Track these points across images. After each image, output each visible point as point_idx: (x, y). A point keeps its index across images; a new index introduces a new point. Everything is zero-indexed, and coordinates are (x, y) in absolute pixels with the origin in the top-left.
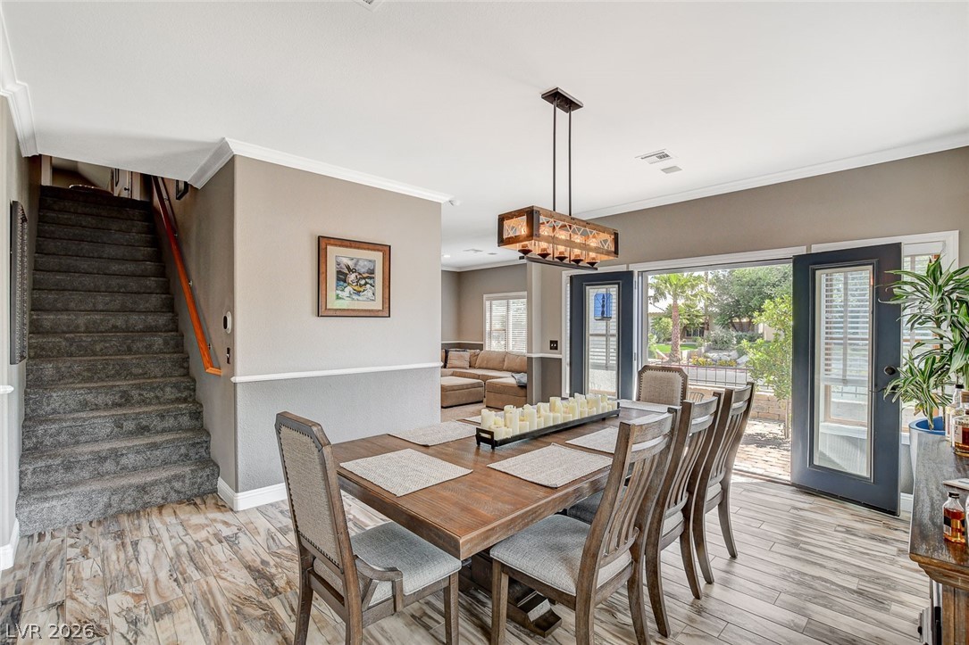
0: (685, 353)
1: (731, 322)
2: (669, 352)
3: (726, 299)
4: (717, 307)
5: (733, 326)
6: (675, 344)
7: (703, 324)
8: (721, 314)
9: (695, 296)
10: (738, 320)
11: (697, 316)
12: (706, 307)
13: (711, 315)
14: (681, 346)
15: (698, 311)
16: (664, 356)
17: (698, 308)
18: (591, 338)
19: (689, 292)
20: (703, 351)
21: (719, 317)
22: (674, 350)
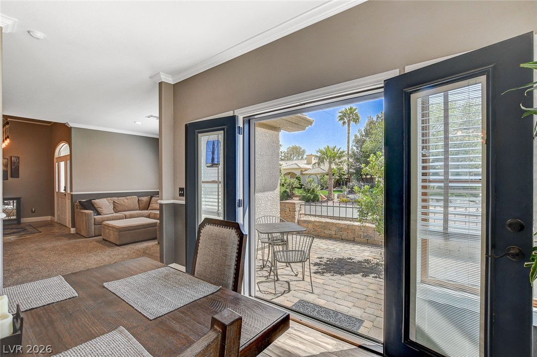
0: (336, 195)
1: (362, 178)
2: (327, 195)
3: (359, 165)
4: (354, 169)
5: (363, 180)
6: (330, 191)
7: (347, 179)
8: (356, 173)
9: (341, 162)
10: (365, 177)
11: (344, 175)
12: (348, 169)
13: (352, 174)
14: (334, 191)
15: (344, 172)
16: (324, 197)
17: (344, 170)
18: (203, 185)
19: (337, 160)
20: (346, 194)
21: (355, 175)
22: (330, 194)
